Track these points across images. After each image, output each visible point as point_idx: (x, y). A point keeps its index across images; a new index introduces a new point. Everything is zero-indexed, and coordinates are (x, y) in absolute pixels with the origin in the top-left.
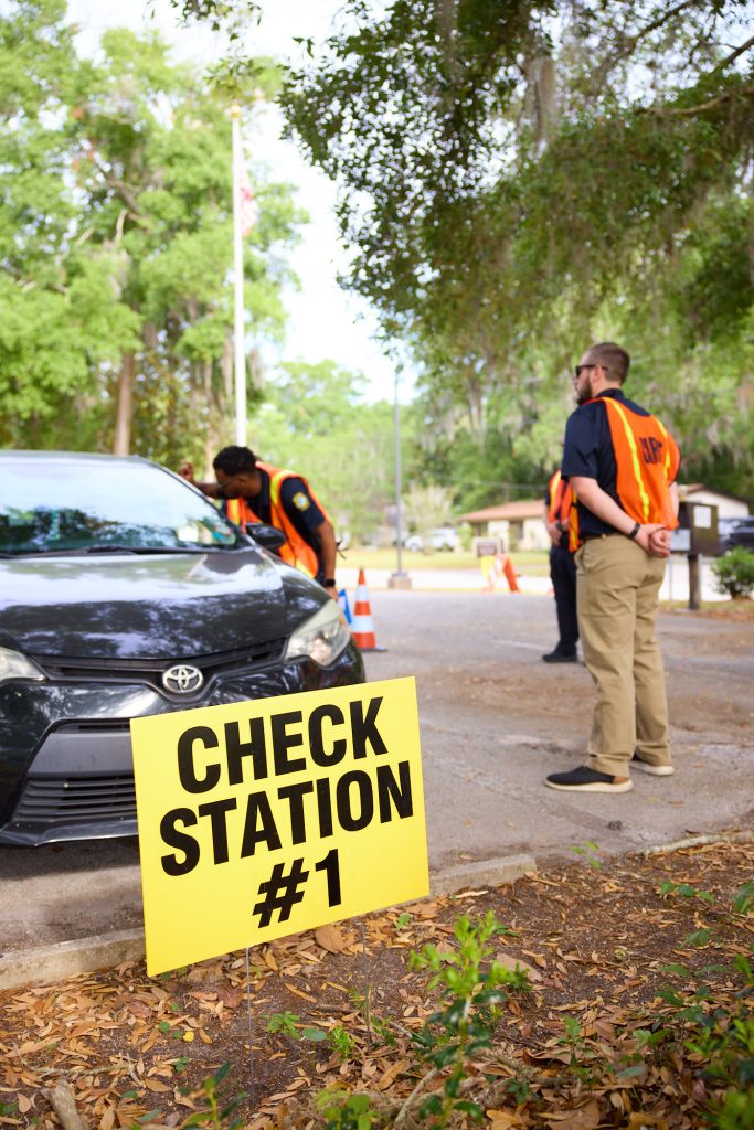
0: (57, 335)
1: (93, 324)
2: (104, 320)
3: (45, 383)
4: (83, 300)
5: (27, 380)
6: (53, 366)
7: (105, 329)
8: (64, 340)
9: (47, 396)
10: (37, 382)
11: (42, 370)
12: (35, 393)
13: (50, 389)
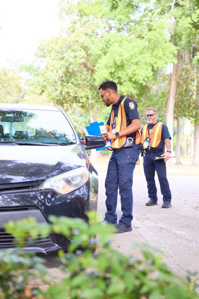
0: (140, 57)
1: (156, 52)
2: (161, 50)
3: (133, 80)
4: (152, 41)
5: (126, 78)
6: (137, 72)
7: (161, 54)
8: (142, 60)
9: (134, 85)
10: (130, 80)
11: (132, 74)
12: (129, 84)
13: (135, 82)
